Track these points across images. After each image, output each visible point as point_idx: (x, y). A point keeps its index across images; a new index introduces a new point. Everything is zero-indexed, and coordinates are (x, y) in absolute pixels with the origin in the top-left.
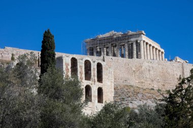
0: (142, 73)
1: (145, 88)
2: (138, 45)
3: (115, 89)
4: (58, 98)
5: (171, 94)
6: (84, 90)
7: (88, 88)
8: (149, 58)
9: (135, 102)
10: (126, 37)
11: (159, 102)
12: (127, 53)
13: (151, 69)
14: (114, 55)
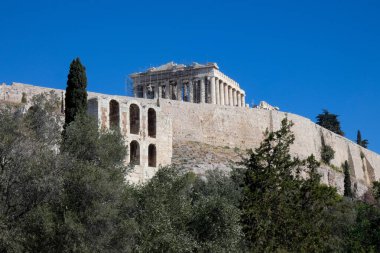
0: (212, 124)
1: (216, 145)
2: (208, 83)
3: (173, 147)
4: (90, 159)
5: (253, 155)
6: (129, 149)
7: (134, 146)
8: (223, 103)
9: (202, 166)
10: (190, 72)
11: (236, 166)
12: (192, 95)
13: (226, 118)
14: (174, 97)
